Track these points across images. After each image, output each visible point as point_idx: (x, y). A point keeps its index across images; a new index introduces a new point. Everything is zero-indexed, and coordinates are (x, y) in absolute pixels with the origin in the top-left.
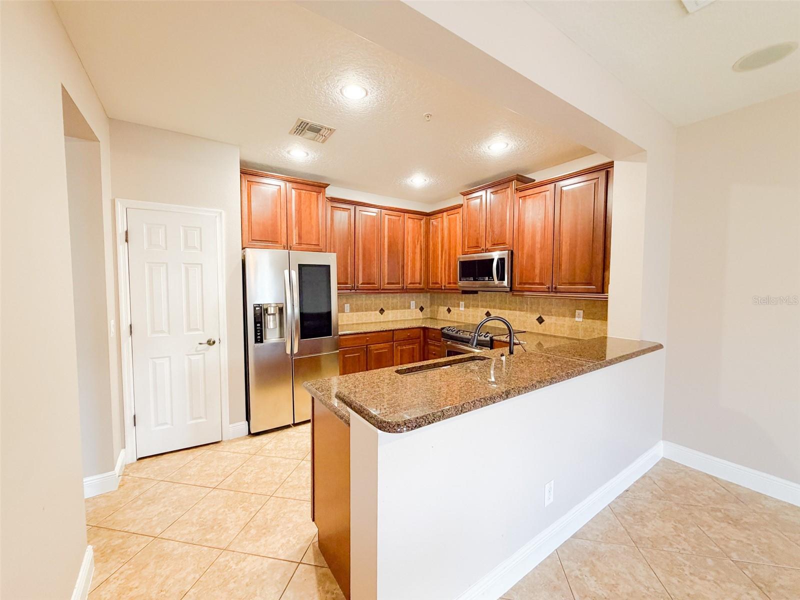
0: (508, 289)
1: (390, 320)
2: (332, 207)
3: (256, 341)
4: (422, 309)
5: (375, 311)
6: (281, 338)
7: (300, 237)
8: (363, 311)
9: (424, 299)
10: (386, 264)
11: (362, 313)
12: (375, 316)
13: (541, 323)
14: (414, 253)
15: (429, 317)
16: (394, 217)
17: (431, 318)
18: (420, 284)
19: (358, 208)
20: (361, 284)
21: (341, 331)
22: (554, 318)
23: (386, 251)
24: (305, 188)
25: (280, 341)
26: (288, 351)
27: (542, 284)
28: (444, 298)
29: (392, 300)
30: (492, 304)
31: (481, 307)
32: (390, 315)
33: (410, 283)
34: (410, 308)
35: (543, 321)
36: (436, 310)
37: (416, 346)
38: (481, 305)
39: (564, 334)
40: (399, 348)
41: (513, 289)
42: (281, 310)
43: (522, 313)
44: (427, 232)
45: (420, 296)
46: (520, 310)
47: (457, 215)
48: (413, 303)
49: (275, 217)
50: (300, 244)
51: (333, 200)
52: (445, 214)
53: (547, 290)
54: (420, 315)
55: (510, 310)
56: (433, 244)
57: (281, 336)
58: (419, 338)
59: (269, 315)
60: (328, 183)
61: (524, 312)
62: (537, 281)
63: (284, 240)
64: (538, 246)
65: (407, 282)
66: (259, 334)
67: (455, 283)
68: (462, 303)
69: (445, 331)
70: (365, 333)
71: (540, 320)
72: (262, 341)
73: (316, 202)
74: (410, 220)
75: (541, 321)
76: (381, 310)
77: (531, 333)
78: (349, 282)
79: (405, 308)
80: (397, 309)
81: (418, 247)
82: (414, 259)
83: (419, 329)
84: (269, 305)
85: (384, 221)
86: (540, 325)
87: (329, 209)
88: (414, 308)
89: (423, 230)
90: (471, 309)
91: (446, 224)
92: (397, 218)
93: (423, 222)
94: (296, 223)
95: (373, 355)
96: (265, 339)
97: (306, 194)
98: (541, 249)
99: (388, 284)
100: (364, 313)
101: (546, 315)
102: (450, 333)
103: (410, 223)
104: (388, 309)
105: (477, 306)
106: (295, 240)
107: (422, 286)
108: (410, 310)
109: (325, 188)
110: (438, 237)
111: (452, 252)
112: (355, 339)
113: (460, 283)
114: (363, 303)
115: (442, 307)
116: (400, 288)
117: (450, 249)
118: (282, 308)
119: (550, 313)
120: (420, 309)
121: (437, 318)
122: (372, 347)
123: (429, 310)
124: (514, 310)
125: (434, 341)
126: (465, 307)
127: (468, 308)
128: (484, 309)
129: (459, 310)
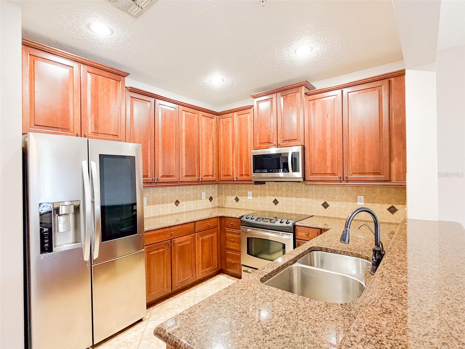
0: (302, 180)
1: (185, 210)
2: (131, 97)
3: (43, 250)
4: (211, 199)
5: (171, 203)
6: (76, 242)
7: (96, 125)
8: (159, 204)
9: (212, 190)
10: (184, 157)
11: (159, 205)
12: (171, 208)
13: (326, 207)
14: (208, 148)
15: (217, 205)
16: (190, 114)
17: (218, 207)
18: (212, 176)
19: (158, 101)
20: (160, 178)
21: (145, 228)
22: (338, 203)
23: (184, 145)
24: (103, 74)
25: (76, 247)
26: (87, 258)
27: (334, 174)
28: (232, 188)
29: (186, 191)
30: (279, 193)
31: (269, 196)
32: (184, 206)
33: (205, 176)
34: (201, 199)
35: (328, 206)
36: (224, 199)
37: (214, 235)
38: (269, 194)
40: (200, 239)
41: (306, 179)
42: (77, 209)
43: (308, 199)
44: (217, 129)
45: (210, 188)
46: (307, 197)
47: (248, 115)
48: (204, 194)
49: (65, 101)
50: (96, 133)
51: (133, 90)
52: (235, 114)
53: (339, 179)
54: (210, 204)
55: (297, 197)
56: (224, 141)
57: (77, 240)
58: (216, 227)
59: (62, 215)
60: (128, 72)
61: (311, 199)
62: (329, 171)
63: (78, 128)
64: (328, 141)
65: (202, 174)
66: (46, 241)
67: (248, 175)
68: (250, 193)
69: (244, 219)
70: (170, 227)
72: (50, 250)
73: (114, 90)
74: (204, 118)
75: (326, 206)
76: (176, 202)
77: (317, 216)
78: (149, 175)
79: (197, 199)
80: (191, 200)
81: (211, 142)
82: (207, 153)
83: (217, 219)
84: (61, 204)
85: (182, 117)
86: (325, 210)
87: (129, 99)
88: (205, 198)
89: (214, 128)
90: (259, 198)
91: (236, 122)
92: (193, 115)
93: (214, 120)
94: (92, 109)
95: (177, 248)
96: (55, 247)
97: (104, 80)
98: (332, 145)
99: (186, 176)
100: (161, 205)
101: (330, 201)
102: (249, 220)
103: (204, 121)
104: (183, 200)
105: (265, 195)
106: (90, 128)
107: (214, 178)
108: (201, 200)
109: (125, 77)
110: (228, 135)
111: (244, 148)
112: (159, 234)
113: (254, 175)
114: (159, 196)
115: (230, 197)
116: (196, 180)
117: (241, 144)
118: (79, 206)
119: (333, 199)
120: (209, 199)
121: (225, 207)
122: (177, 240)
123: (217, 199)
124: (300, 197)
125: (232, 229)
126: (253, 196)
127: (255, 197)
128: (271, 197)
129: (247, 198)
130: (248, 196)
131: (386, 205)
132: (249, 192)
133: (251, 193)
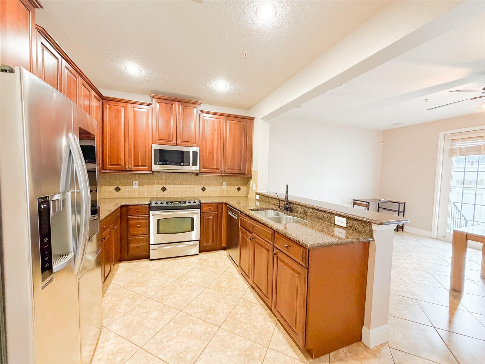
0: (198, 172)
22: (212, 187)
27: (218, 169)
30: (167, 181)
31: (156, 184)
39: (217, 195)
43: (192, 186)
46: (191, 184)
53: (221, 172)
55: (183, 185)
61: (193, 186)
62: (215, 167)
64: (215, 148)
67: (145, 166)
71: (204, 189)
86: (203, 192)
90: (146, 186)
102: (160, 205)
105: (153, 184)
115: (109, 187)
119: (209, 185)
124: (185, 184)
125: (137, 216)
126: (139, 185)
127: (142, 186)
128: (159, 185)
129: (132, 187)
130: (132, 186)
131: (236, 187)
132: (134, 182)
133: (137, 182)
